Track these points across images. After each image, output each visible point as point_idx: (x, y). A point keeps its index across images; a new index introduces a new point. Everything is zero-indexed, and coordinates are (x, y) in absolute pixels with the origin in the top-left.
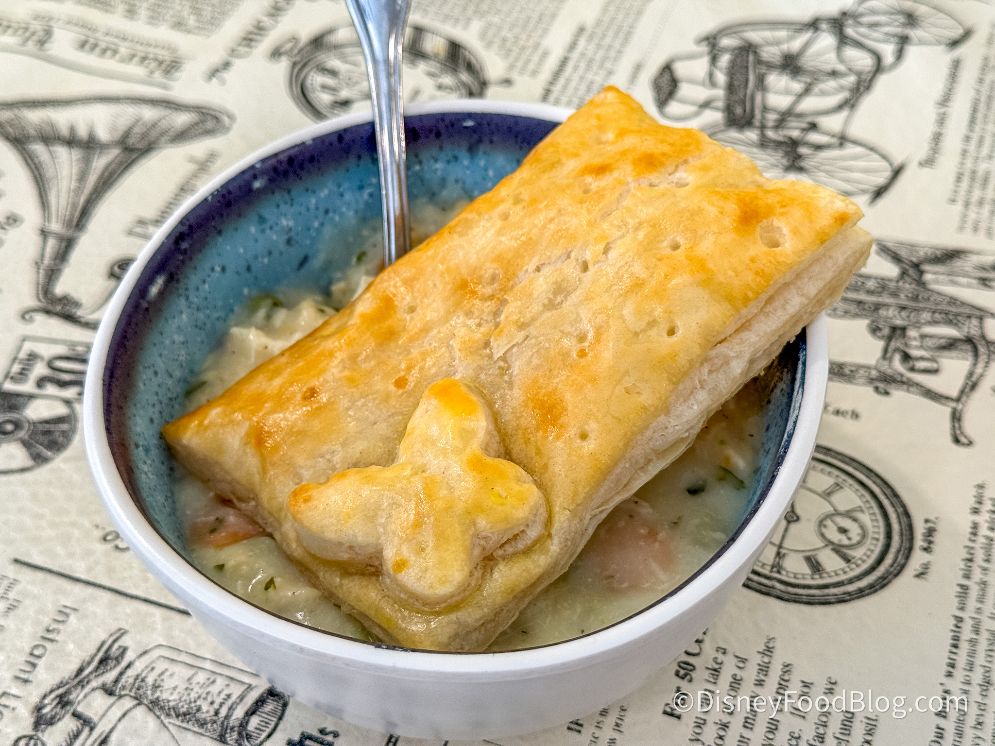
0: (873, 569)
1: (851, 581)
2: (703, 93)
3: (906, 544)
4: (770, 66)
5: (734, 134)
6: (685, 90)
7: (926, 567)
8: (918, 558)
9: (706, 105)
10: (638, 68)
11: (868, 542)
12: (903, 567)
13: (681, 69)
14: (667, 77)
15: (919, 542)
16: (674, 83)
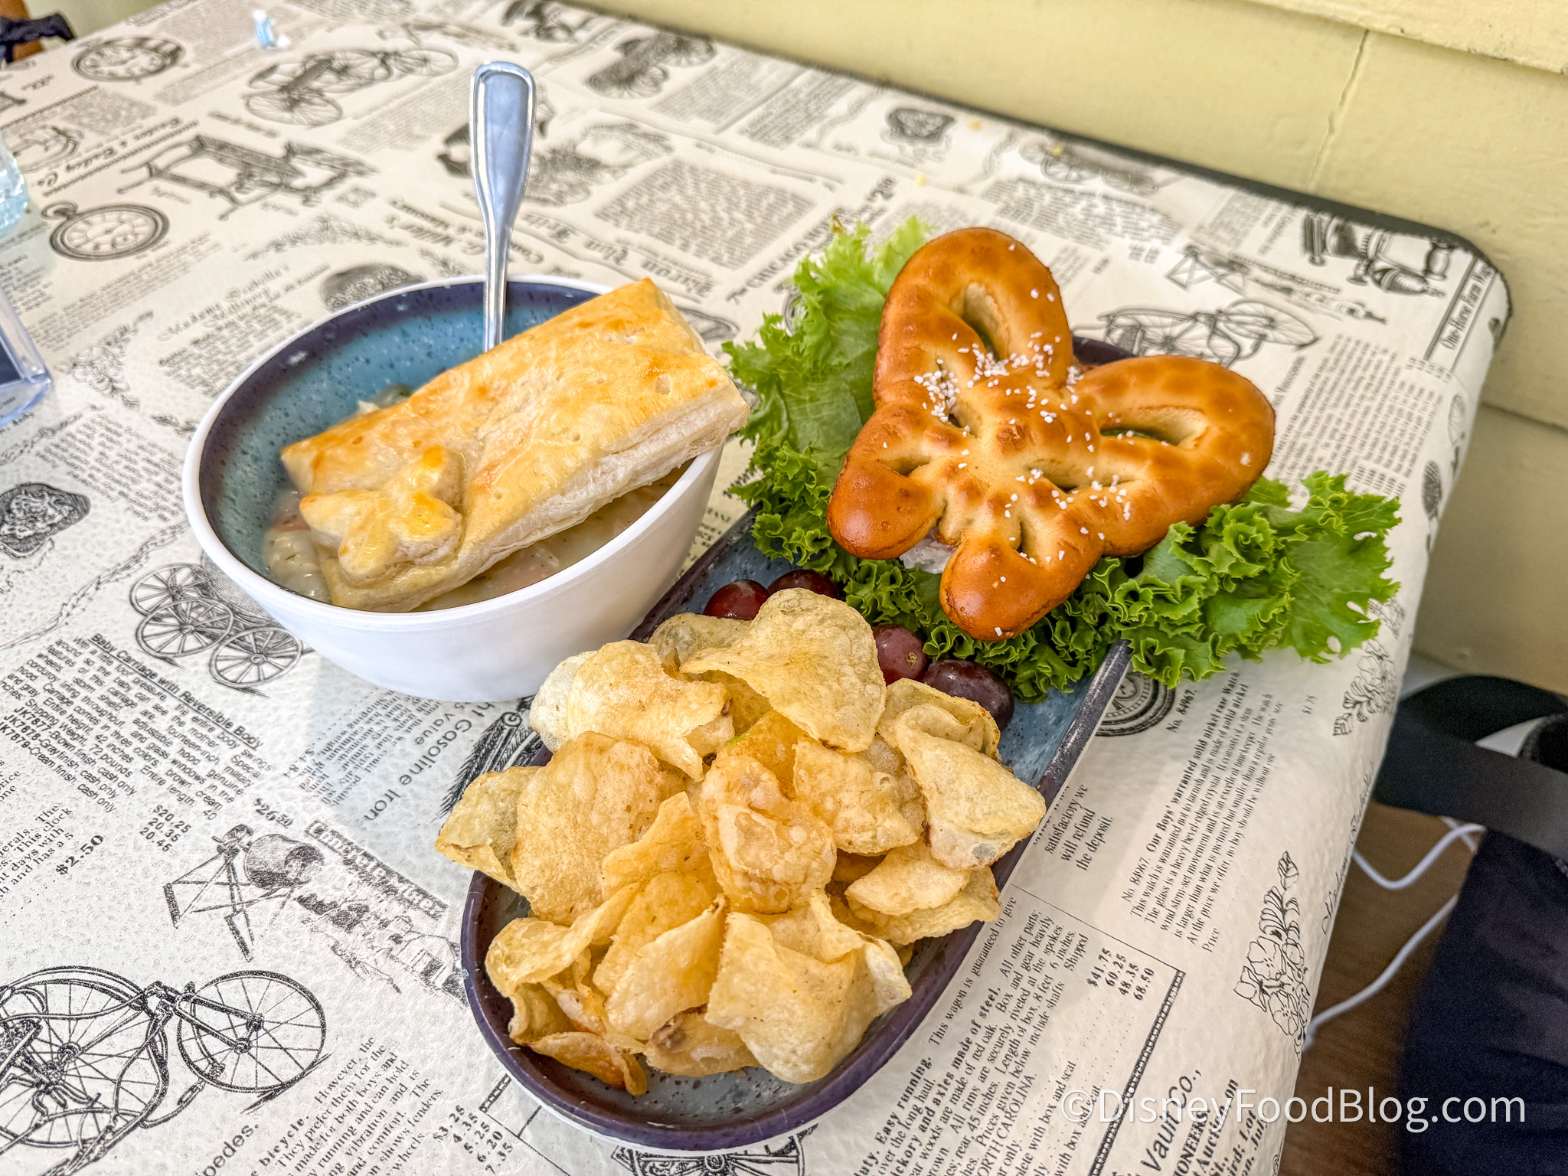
0: (1136, 717)
1: (1117, 722)
3: (1166, 705)
4: (1152, 343)
7: (1178, 722)
8: (1173, 716)
11: (1136, 699)
12: (1160, 720)
15: (1177, 705)
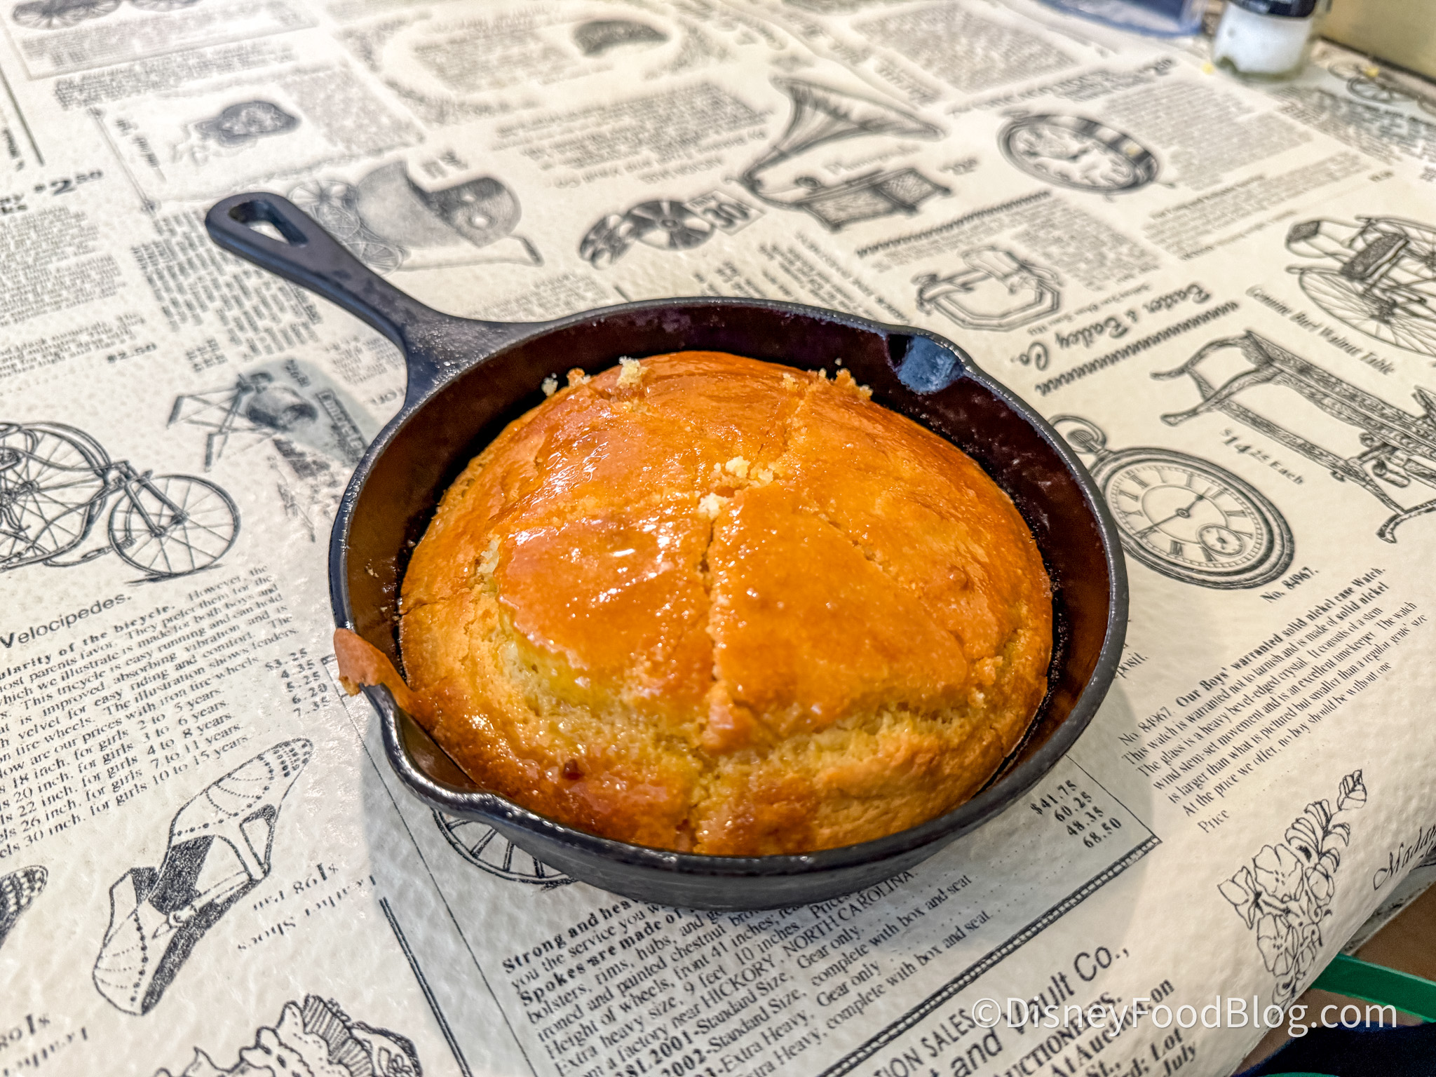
0: (1228, 574)
1: (1200, 572)
2: (1333, 247)
3: (1273, 573)
4: (1413, 254)
5: (1343, 280)
6: (1320, 240)
7: (1277, 595)
8: (1277, 586)
9: (1333, 255)
10: (1290, 213)
11: (1237, 558)
12: (1256, 585)
13: (1325, 227)
14: (1313, 227)
15: (1287, 576)
16: (1315, 232)
